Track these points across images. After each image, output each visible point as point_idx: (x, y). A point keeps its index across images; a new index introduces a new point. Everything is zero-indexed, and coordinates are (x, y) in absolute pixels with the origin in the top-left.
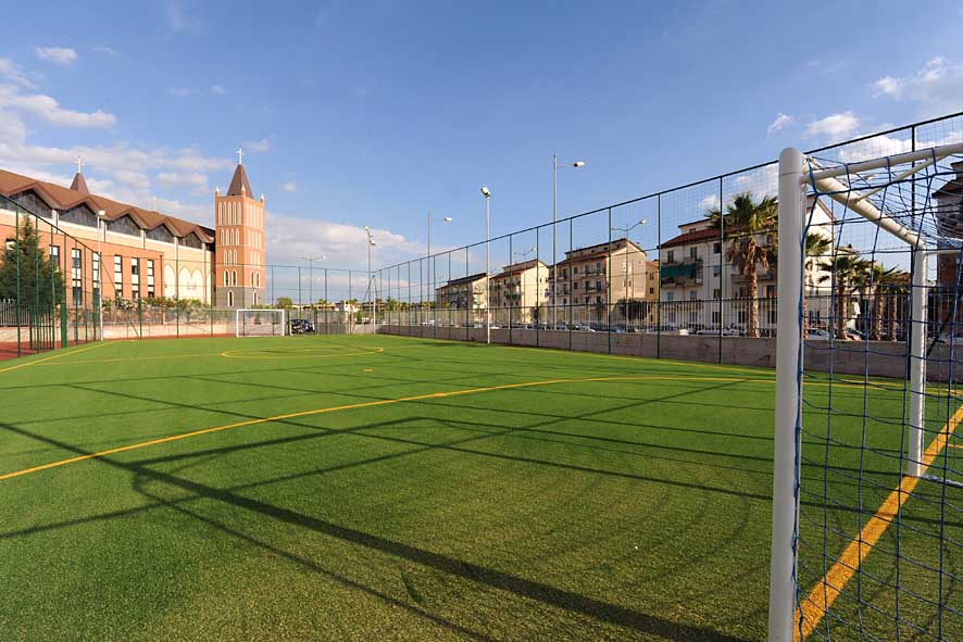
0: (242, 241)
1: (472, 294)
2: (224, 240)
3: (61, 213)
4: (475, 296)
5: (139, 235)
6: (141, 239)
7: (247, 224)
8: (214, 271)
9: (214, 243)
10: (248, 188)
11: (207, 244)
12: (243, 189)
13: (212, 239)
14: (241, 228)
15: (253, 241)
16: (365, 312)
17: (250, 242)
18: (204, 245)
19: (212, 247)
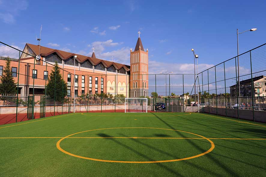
0: (139, 69)
1: (254, 88)
2: (134, 69)
3: (81, 64)
4: (256, 89)
5: (105, 70)
6: (105, 72)
7: (141, 62)
8: (130, 82)
9: (130, 71)
10: (142, 47)
11: (127, 72)
12: (140, 47)
13: (129, 69)
14: (139, 63)
15: (144, 69)
16: (193, 99)
17: (142, 69)
18: (126, 72)
19: (129, 73)
